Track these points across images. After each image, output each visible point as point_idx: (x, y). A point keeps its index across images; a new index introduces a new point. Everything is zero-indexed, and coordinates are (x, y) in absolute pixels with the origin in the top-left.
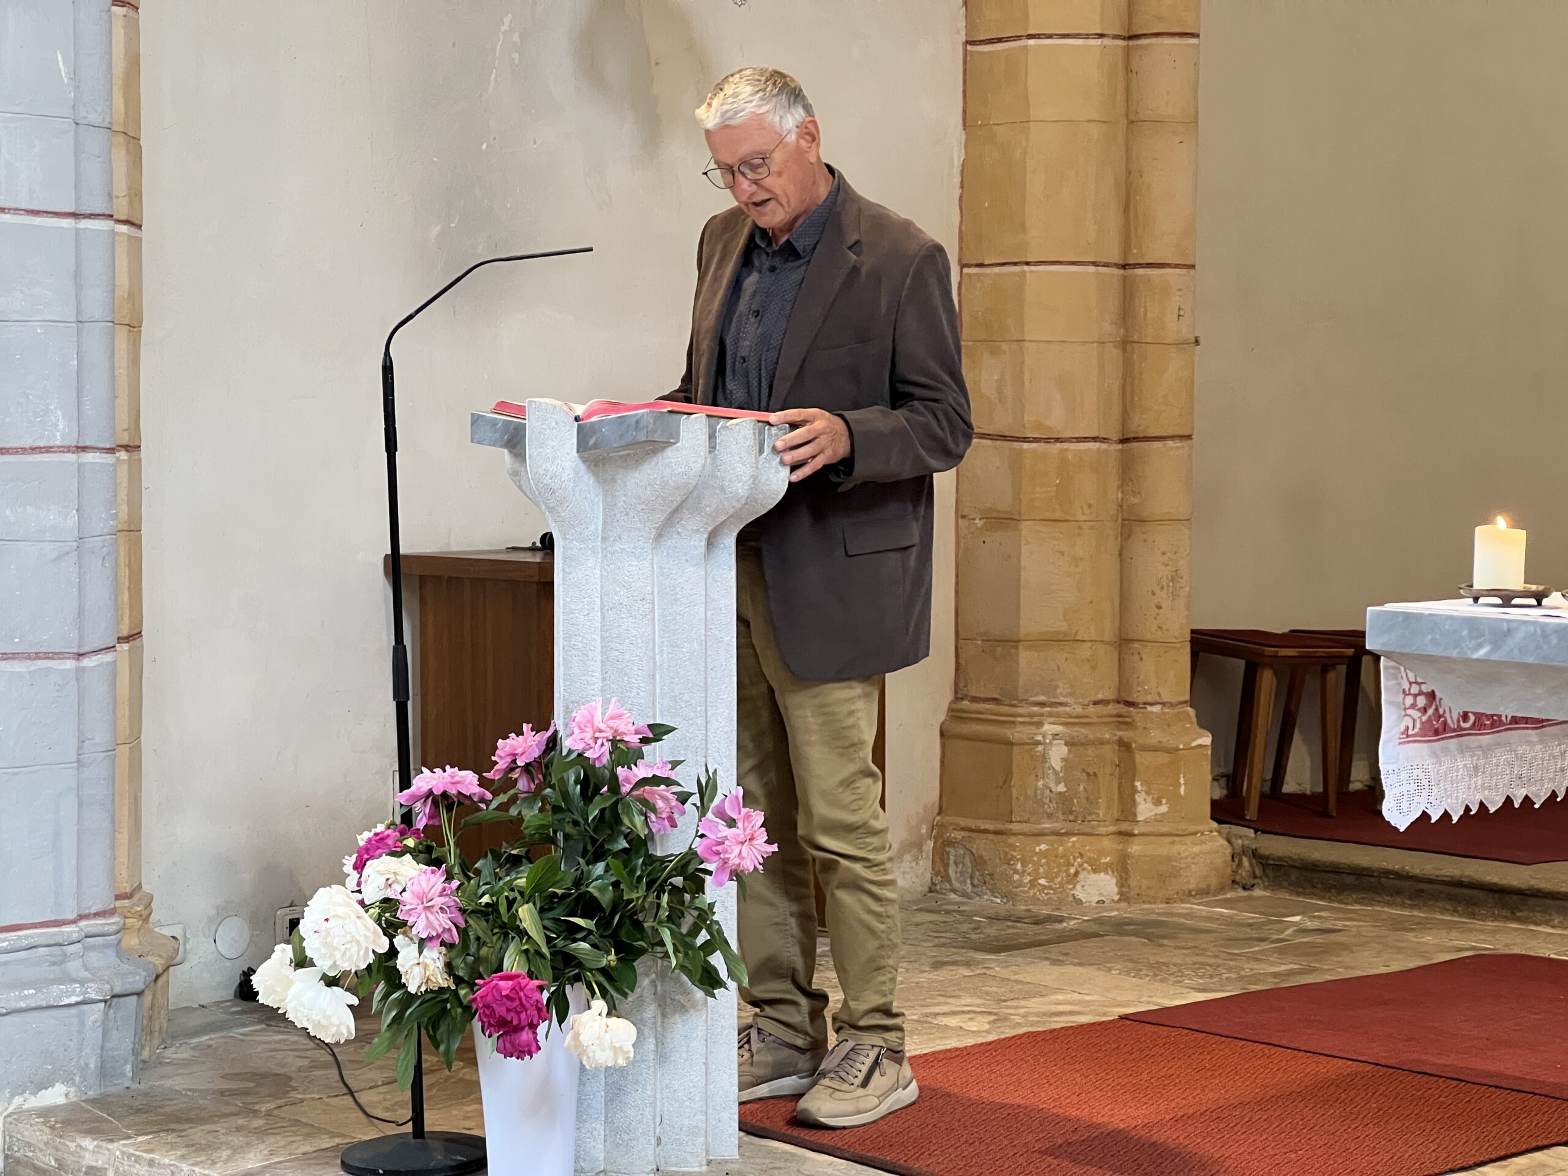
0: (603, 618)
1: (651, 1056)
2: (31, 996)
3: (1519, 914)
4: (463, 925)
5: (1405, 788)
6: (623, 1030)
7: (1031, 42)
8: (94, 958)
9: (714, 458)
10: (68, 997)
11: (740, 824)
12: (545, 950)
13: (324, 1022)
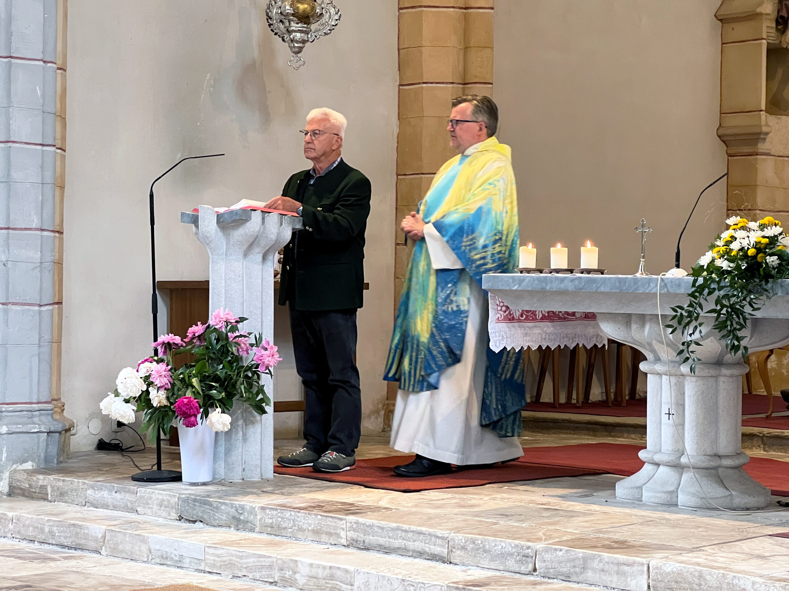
0: (225, 283)
1: (241, 438)
2: (20, 428)
3: (612, 434)
4: (172, 382)
5: (498, 338)
6: (227, 419)
7: (424, 85)
8: (43, 418)
9: (264, 227)
10: (34, 429)
11: (269, 350)
12: (201, 393)
13: (124, 415)
